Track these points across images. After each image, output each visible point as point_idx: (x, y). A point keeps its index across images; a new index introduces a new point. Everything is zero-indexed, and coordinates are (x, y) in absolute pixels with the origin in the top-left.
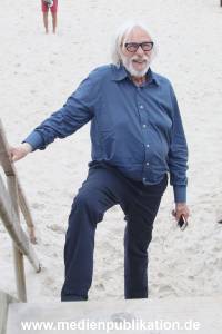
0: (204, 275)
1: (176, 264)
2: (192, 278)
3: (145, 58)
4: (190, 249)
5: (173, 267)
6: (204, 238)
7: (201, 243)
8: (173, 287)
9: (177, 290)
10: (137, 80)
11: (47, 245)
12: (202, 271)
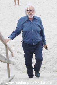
0: (54, 65)
1: (47, 62)
2: (51, 65)
3: (32, 13)
4: (51, 58)
5: (46, 62)
6: (54, 55)
7: (54, 56)
8: (46, 68)
9: (47, 69)
10: (31, 19)
11: (16, 57)
12: (53, 64)
